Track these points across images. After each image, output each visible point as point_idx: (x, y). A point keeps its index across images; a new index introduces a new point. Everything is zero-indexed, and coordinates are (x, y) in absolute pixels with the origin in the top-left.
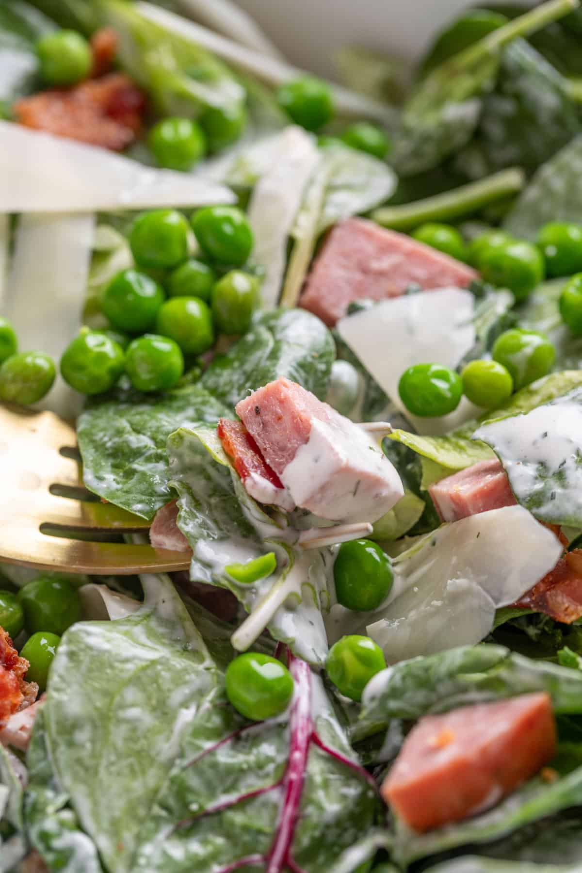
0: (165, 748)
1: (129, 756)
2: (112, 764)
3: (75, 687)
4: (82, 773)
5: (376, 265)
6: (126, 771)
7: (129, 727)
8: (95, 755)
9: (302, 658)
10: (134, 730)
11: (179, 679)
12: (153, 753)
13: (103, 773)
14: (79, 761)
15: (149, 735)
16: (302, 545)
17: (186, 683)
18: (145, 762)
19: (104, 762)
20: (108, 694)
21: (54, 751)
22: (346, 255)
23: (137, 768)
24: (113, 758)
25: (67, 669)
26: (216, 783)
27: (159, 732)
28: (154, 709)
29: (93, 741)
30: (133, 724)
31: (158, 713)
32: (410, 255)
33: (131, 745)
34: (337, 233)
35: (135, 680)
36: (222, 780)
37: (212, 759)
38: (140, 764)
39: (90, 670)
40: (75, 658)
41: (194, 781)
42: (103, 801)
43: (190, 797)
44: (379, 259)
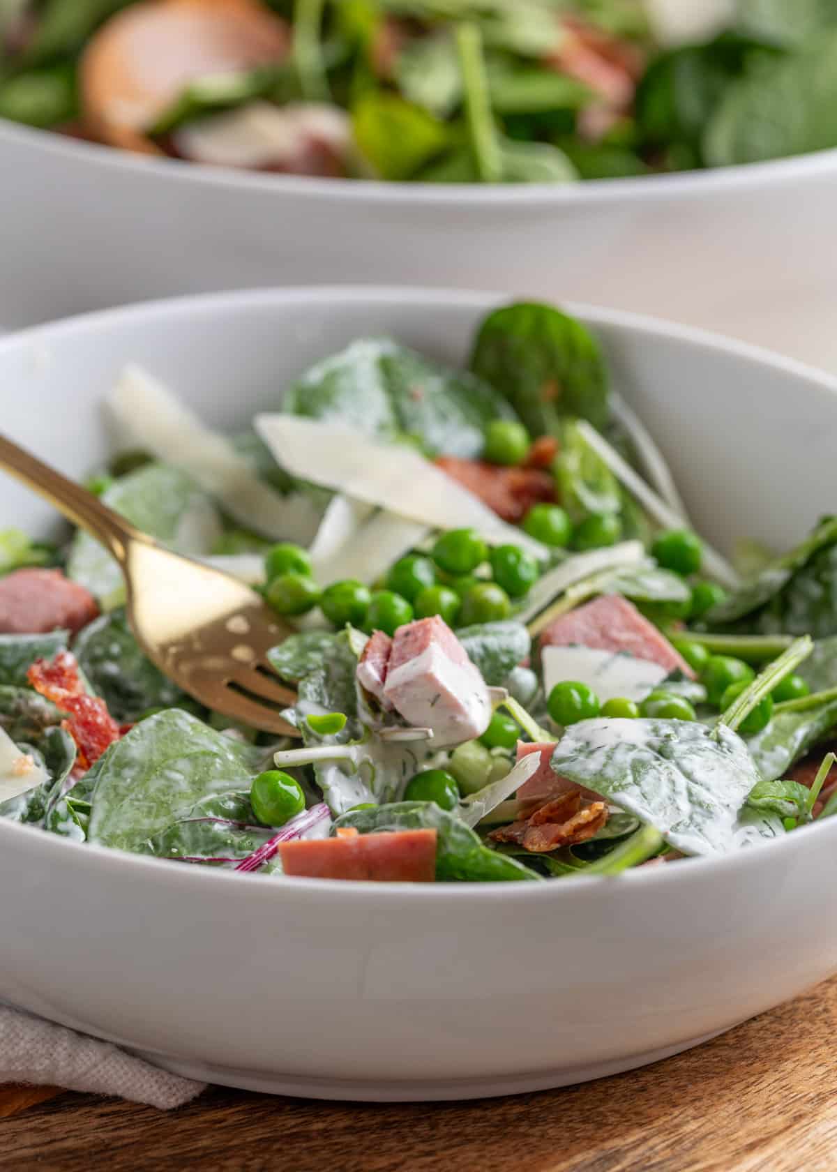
0: (184, 809)
1: (154, 801)
2: (138, 800)
3: (146, 742)
4: (112, 795)
5: (615, 634)
6: (145, 809)
7: (166, 783)
8: (129, 789)
9: (328, 804)
10: (169, 787)
11: (226, 775)
12: (172, 808)
13: (126, 802)
14: (115, 787)
15: (178, 796)
16: (382, 735)
17: (230, 779)
18: (163, 811)
19: (133, 796)
20: (166, 756)
21: (103, 774)
22: (595, 617)
23: (154, 811)
24: (140, 796)
25: (150, 730)
26: (201, 843)
27: (188, 798)
28: (194, 782)
29: (133, 780)
30: (171, 784)
31: (195, 787)
32: (648, 640)
33: (159, 795)
34: (599, 602)
35: (192, 758)
36: (207, 844)
37: (209, 826)
38: (158, 811)
39: (166, 737)
40: (161, 725)
41: (186, 834)
42: (114, 819)
43: (176, 843)
44: (620, 630)
